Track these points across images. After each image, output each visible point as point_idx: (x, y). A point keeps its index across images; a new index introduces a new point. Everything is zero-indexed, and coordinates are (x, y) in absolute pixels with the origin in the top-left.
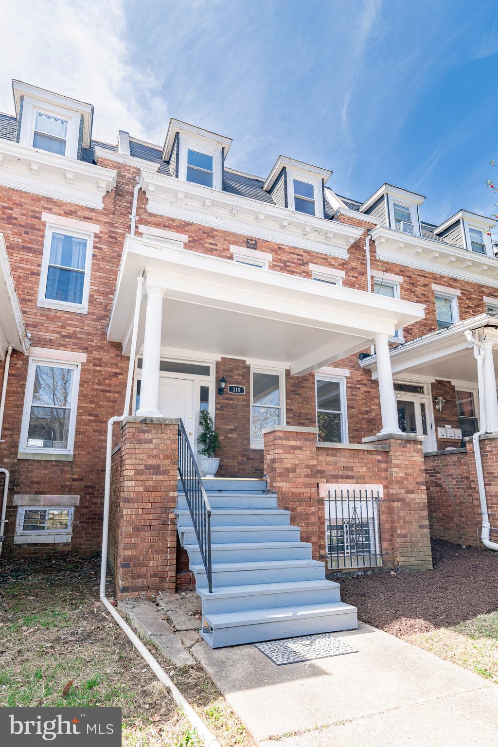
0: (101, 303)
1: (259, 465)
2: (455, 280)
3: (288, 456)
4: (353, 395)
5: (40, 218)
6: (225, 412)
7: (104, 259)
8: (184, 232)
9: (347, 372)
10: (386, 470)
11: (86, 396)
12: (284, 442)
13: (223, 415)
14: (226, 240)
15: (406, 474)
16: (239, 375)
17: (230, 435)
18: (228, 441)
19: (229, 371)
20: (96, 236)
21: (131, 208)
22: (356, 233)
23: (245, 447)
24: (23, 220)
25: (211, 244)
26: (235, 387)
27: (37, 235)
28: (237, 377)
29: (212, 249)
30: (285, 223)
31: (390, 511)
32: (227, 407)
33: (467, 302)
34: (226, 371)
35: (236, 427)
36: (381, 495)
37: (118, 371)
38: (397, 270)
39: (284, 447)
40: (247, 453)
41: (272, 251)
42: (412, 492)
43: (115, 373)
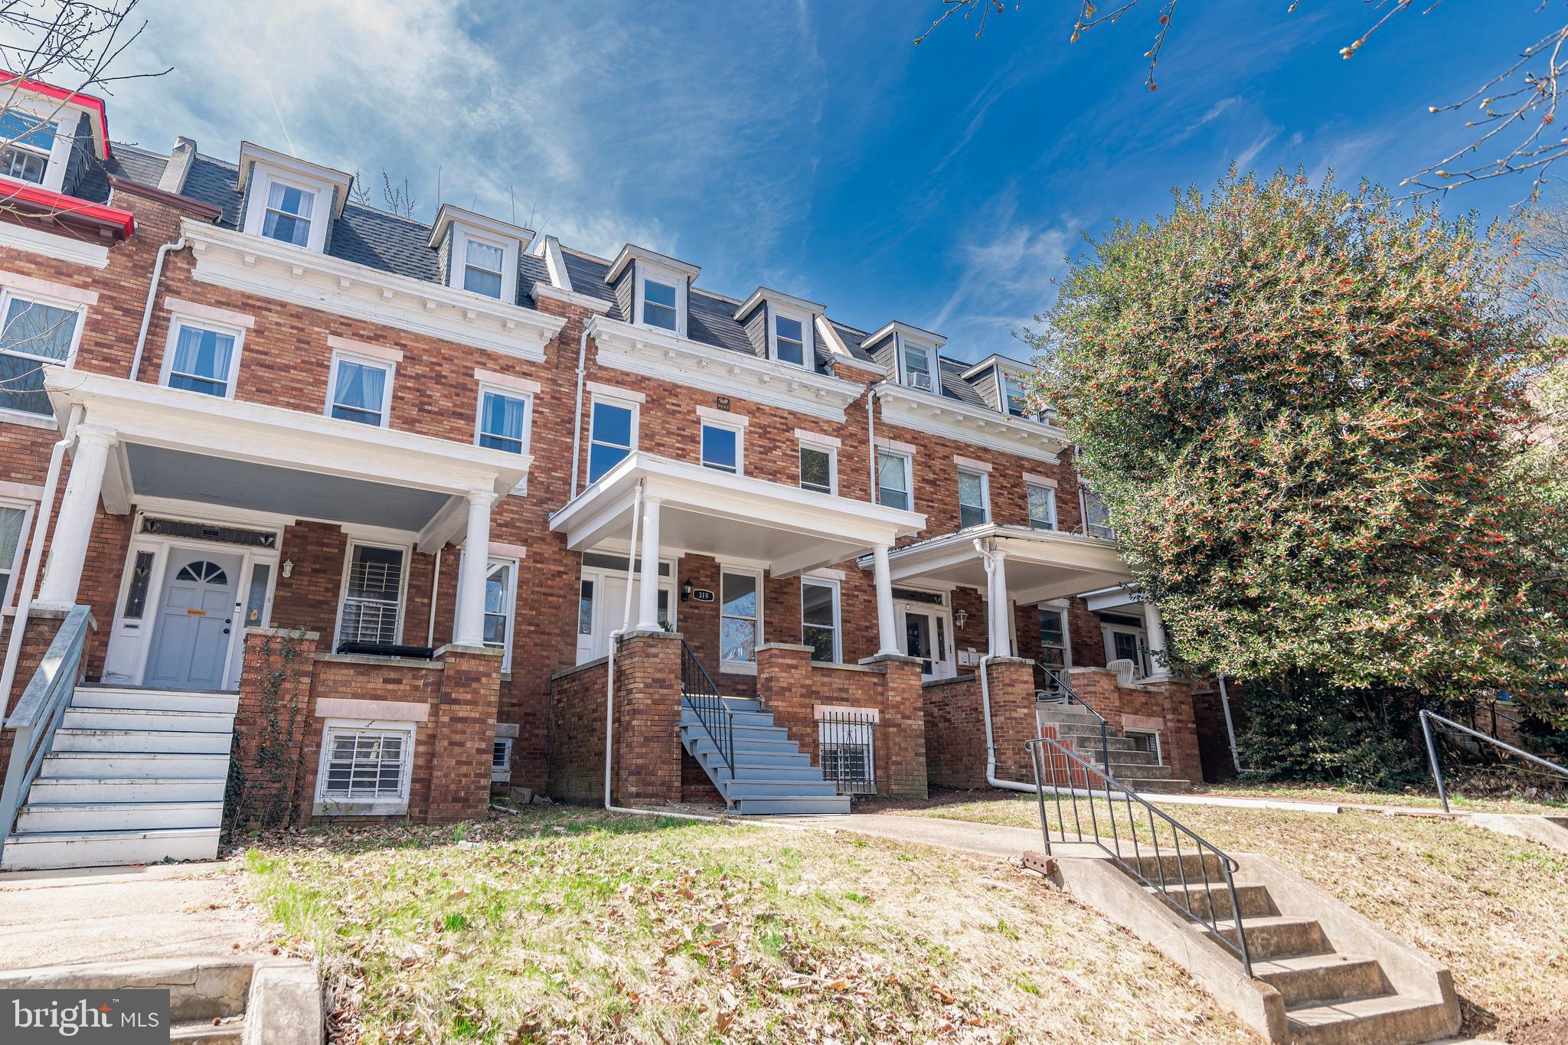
0: (542, 483)
2: (985, 450)
3: (784, 674)
4: (848, 605)
5: (472, 376)
6: (690, 623)
7: (545, 426)
8: (640, 389)
9: (841, 575)
10: (883, 694)
11: (526, 600)
12: (780, 661)
13: (686, 626)
14: (691, 399)
15: (903, 699)
16: (707, 576)
17: (695, 654)
19: (694, 570)
20: (536, 397)
21: (577, 359)
22: (855, 391)
23: (713, 670)
24: (453, 378)
25: (673, 404)
26: (702, 591)
27: (469, 398)
28: (703, 579)
29: (675, 412)
30: (766, 378)
31: (886, 737)
32: (692, 617)
33: (1001, 479)
34: (690, 569)
35: (703, 643)
36: (877, 720)
37: (562, 569)
38: (908, 436)
39: (780, 665)
41: (749, 412)
42: (909, 718)
43: (559, 572)
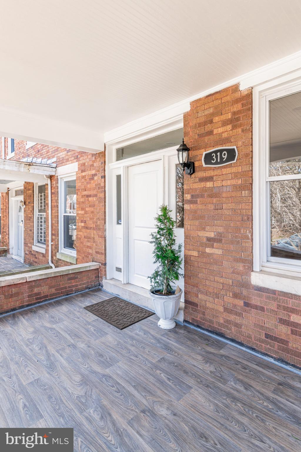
1: (276, 326)
6: (200, 207)
13: (195, 212)
16: (225, 123)
17: (208, 250)
18: (204, 260)
19: (205, 123)
23: (239, 278)
26: (216, 152)
28: (220, 130)
32: (202, 196)
34: (200, 125)
35: (220, 234)
40: (245, 292)
43: (93, 175)
